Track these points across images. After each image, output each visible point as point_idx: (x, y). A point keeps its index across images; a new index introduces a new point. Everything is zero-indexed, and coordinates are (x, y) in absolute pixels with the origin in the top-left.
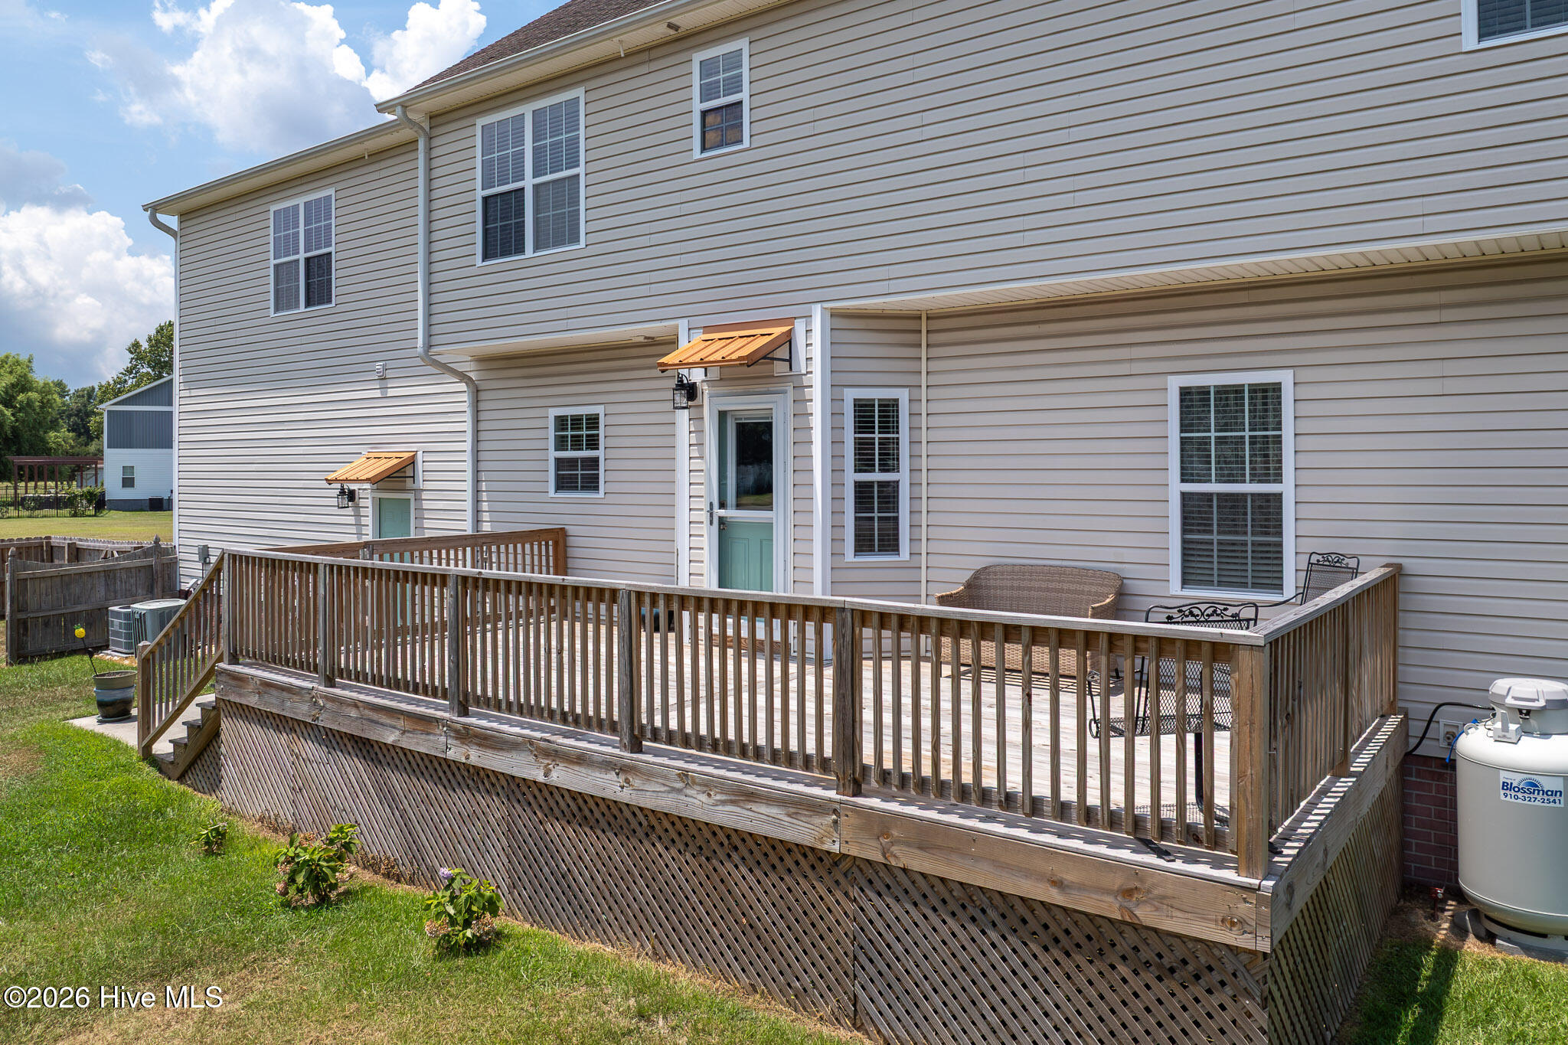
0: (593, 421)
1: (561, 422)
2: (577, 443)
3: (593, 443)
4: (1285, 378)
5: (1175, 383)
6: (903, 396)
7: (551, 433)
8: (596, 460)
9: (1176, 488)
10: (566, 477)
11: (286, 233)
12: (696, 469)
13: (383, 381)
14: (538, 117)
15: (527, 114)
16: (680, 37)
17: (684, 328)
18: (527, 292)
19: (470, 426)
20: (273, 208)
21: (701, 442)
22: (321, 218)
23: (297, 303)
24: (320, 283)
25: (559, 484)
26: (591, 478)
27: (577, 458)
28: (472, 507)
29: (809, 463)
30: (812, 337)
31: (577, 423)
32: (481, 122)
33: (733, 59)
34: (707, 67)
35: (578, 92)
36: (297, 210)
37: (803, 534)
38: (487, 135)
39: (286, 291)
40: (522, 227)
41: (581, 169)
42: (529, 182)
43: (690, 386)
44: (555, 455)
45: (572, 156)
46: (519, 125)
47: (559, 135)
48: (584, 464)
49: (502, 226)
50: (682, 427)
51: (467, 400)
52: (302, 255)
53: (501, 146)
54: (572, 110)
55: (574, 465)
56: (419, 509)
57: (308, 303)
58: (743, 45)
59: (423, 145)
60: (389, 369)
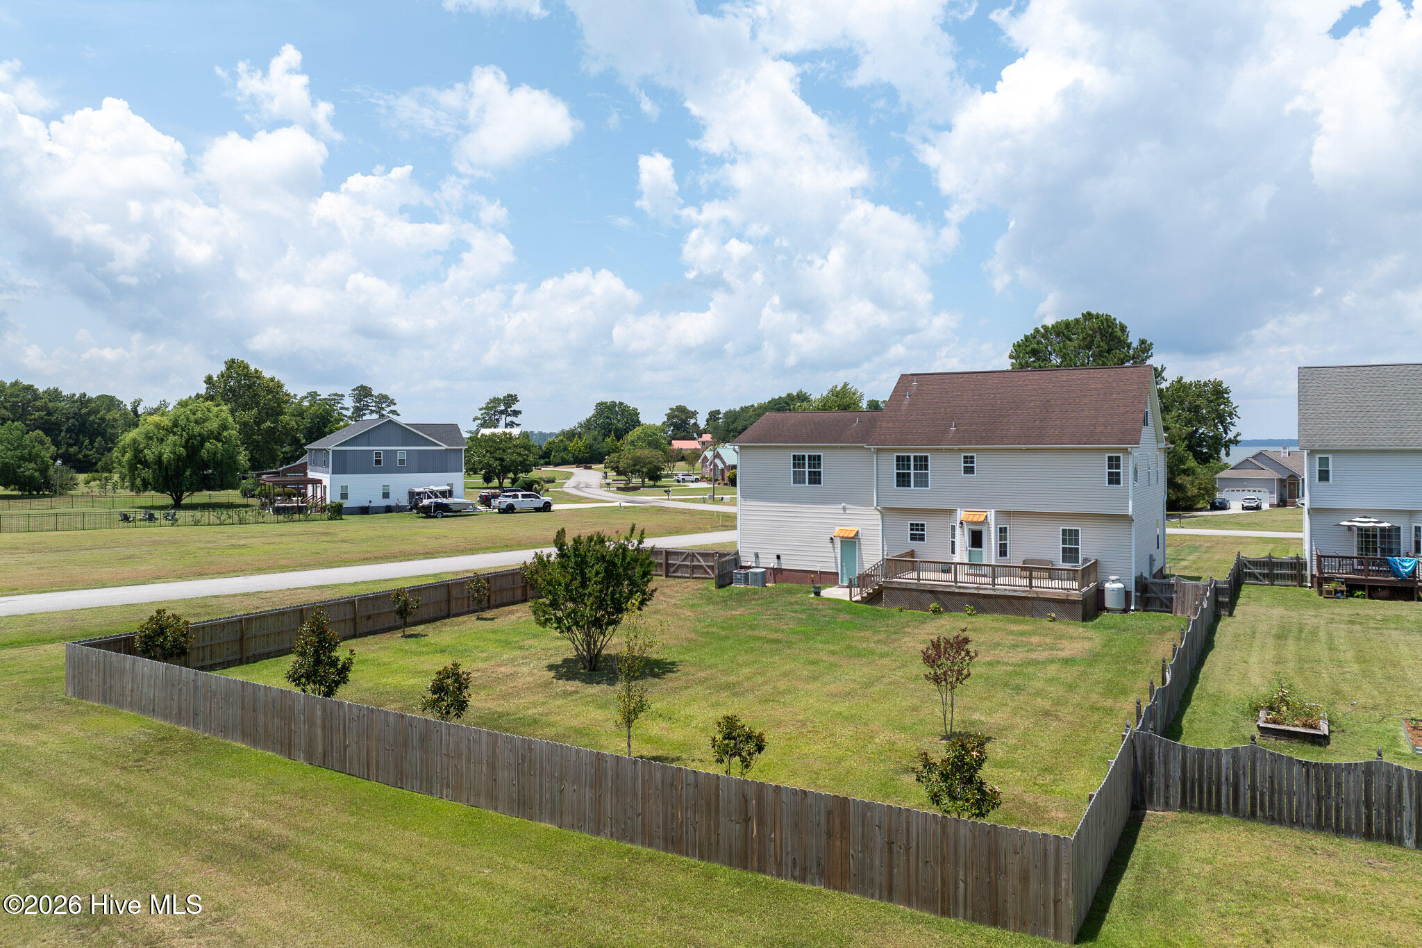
0: (923, 525)
1: (912, 525)
2: (917, 530)
3: (923, 530)
4: (1080, 529)
5: (1061, 528)
6: (1008, 526)
7: (909, 527)
8: (923, 535)
9: (1061, 546)
10: (913, 538)
11: (799, 462)
12: (962, 539)
13: (844, 509)
14: (915, 457)
15: (912, 455)
16: (960, 450)
17: (959, 510)
18: (912, 496)
19: (881, 524)
20: (792, 454)
21: (963, 534)
22: (816, 460)
23: (804, 483)
24: (815, 478)
25: (912, 539)
26: (921, 538)
27: (917, 533)
28: (881, 544)
29: (991, 540)
30: (991, 515)
31: (917, 525)
32: (896, 454)
33: (972, 457)
34: (965, 457)
35: (929, 454)
36: (804, 456)
37: (989, 553)
38: (898, 457)
39: (798, 479)
40: (909, 481)
41: (929, 472)
42: (912, 471)
43: (961, 523)
44: (910, 532)
45: (926, 468)
46: (909, 458)
47: (922, 463)
48: (919, 535)
49: (903, 480)
50: (958, 530)
51: (879, 517)
52: (807, 470)
53: (902, 461)
54: (926, 458)
55: (916, 534)
56: (860, 544)
57: (809, 483)
58: (975, 455)
59: (875, 456)
60: (848, 506)
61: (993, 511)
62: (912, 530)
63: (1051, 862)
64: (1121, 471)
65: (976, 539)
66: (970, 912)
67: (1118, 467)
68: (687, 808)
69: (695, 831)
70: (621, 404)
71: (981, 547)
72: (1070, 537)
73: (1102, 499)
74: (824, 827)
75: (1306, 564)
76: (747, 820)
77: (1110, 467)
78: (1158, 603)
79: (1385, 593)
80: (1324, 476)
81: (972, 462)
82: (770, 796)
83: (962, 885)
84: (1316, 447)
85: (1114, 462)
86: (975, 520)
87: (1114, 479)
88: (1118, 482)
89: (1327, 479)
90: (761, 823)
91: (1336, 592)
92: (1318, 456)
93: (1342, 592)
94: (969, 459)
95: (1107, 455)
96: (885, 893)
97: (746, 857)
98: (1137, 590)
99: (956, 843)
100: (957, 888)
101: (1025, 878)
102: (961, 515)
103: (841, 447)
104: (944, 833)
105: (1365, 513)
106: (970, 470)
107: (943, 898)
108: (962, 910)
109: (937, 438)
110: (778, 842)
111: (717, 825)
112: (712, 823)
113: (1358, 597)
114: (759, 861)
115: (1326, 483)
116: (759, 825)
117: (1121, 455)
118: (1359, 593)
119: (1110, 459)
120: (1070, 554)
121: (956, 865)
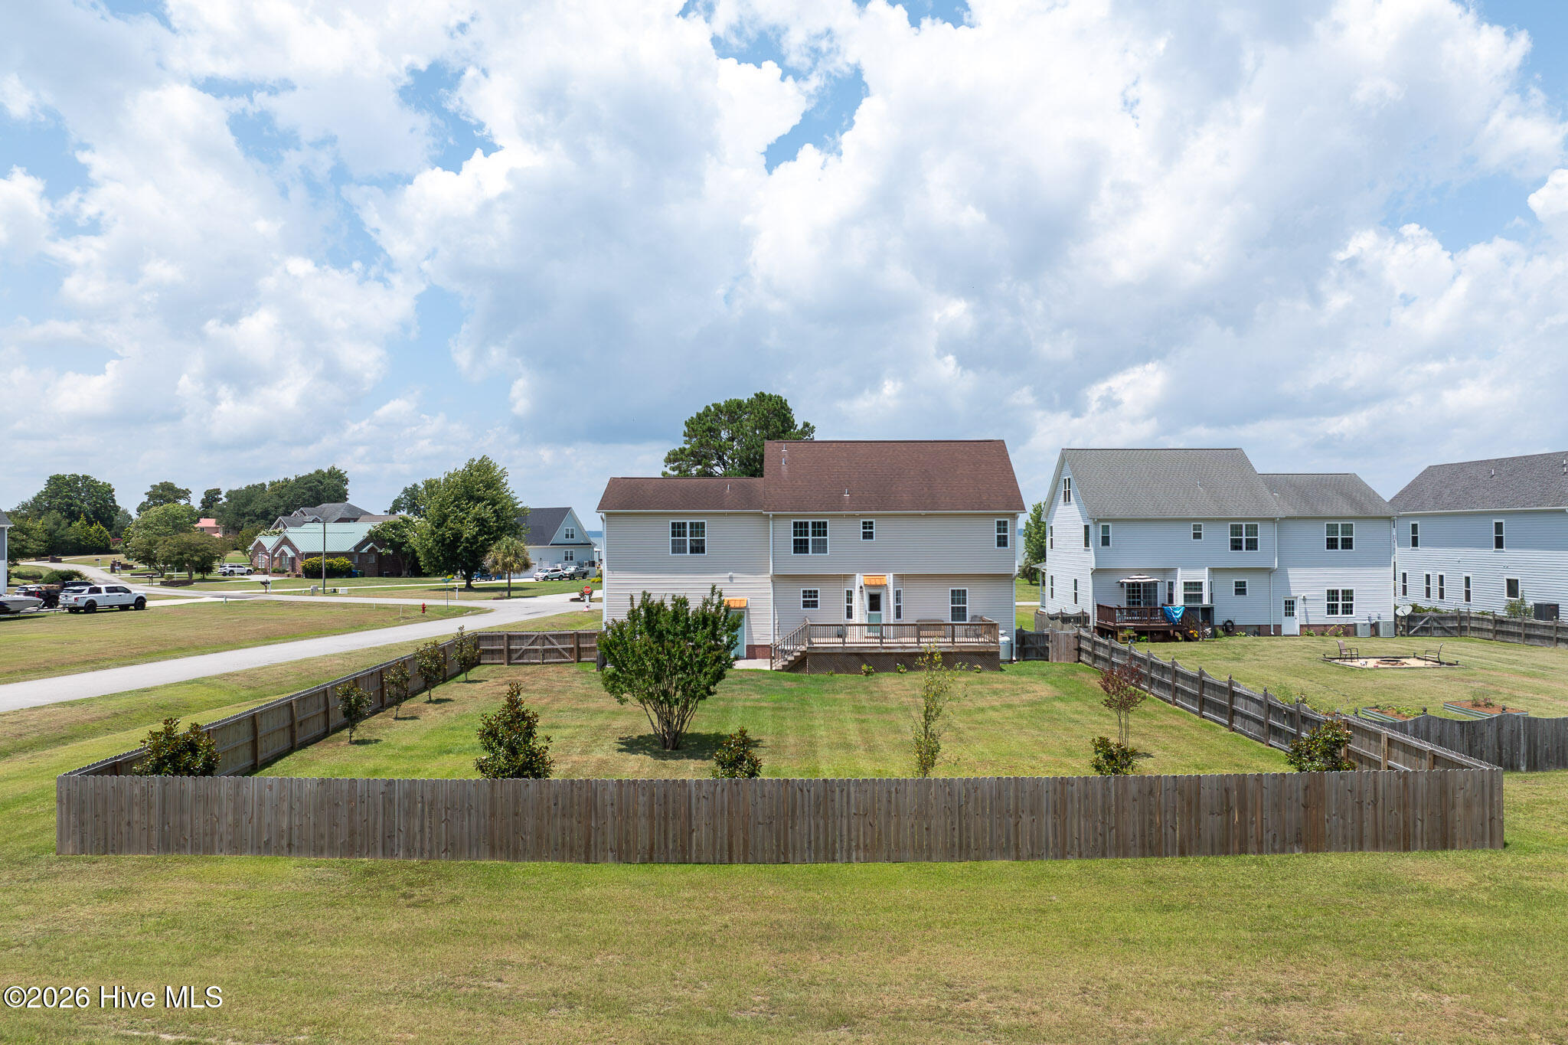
0: (816, 592)
1: (804, 592)
2: (810, 597)
3: (816, 596)
4: (967, 589)
5: (950, 589)
6: (904, 589)
7: (800, 594)
8: (817, 601)
9: (951, 606)
10: (806, 605)
11: (678, 529)
12: (860, 604)
13: (731, 578)
14: (814, 523)
15: (810, 522)
16: (861, 516)
17: (858, 575)
18: (810, 563)
19: (772, 592)
20: (671, 521)
21: (863, 599)
22: (698, 528)
23: (685, 552)
24: (698, 548)
25: (804, 606)
26: (815, 604)
27: (811, 601)
28: (772, 612)
29: (888, 603)
30: (889, 579)
31: (810, 592)
32: (793, 521)
33: (871, 523)
34: (864, 523)
35: (828, 521)
36: (684, 524)
37: (887, 614)
38: (795, 524)
39: (678, 548)
40: (807, 548)
41: (828, 537)
42: (810, 538)
43: (861, 587)
44: (802, 599)
45: (825, 534)
46: (806, 524)
47: (820, 529)
48: (812, 601)
49: (800, 547)
50: (856, 596)
51: (771, 585)
52: (688, 538)
53: (800, 528)
54: (825, 524)
55: (808, 601)
56: (748, 614)
57: (692, 551)
58: (874, 520)
59: (771, 522)
60: (734, 575)
61: (891, 574)
62: (804, 597)
63: (1487, 790)
64: (1008, 534)
65: (875, 603)
66: (1425, 843)
67: (1005, 531)
68: (1166, 811)
69: (1175, 830)
70: (86, 478)
71: (879, 610)
72: (959, 596)
73: (991, 559)
74: (1302, 800)
75: (1089, 617)
76: (1229, 810)
77: (999, 531)
78: (1034, 652)
79: (1160, 637)
80: (1106, 541)
81: (871, 528)
82: (1251, 784)
83: (1419, 823)
84: (1101, 517)
85: (1002, 526)
86: (873, 583)
87: (1002, 542)
88: (1005, 544)
89: (1108, 545)
90: (1243, 811)
91: (1130, 637)
92: (1101, 524)
93: (1134, 637)
94: (868, 525)
95: (996, 520)
96: (1357, 845)
97: (1228, 845)
98: (1017, 643)
99: (1415, 790)
100: (1415, 826)
101: (1468, 806)
102: (860, 580)
103: (729, 514)
104: (1405, 784)
105: (1140, 572)
106: (868, 536)
107: (1405, 839)
108: (1419, 842)
109: (834, 503)
110: (1259, 824)
111: (1198, 821)
112: (1193, 820)
113: (1143, 641)
114: (1240, 844)
115: (1107, 547)
116: (1240, 813)
117: (1008, 520)
118: (1144, 638)
119: (999, 523)
120: (959, 613)
121: (1415, 809)
